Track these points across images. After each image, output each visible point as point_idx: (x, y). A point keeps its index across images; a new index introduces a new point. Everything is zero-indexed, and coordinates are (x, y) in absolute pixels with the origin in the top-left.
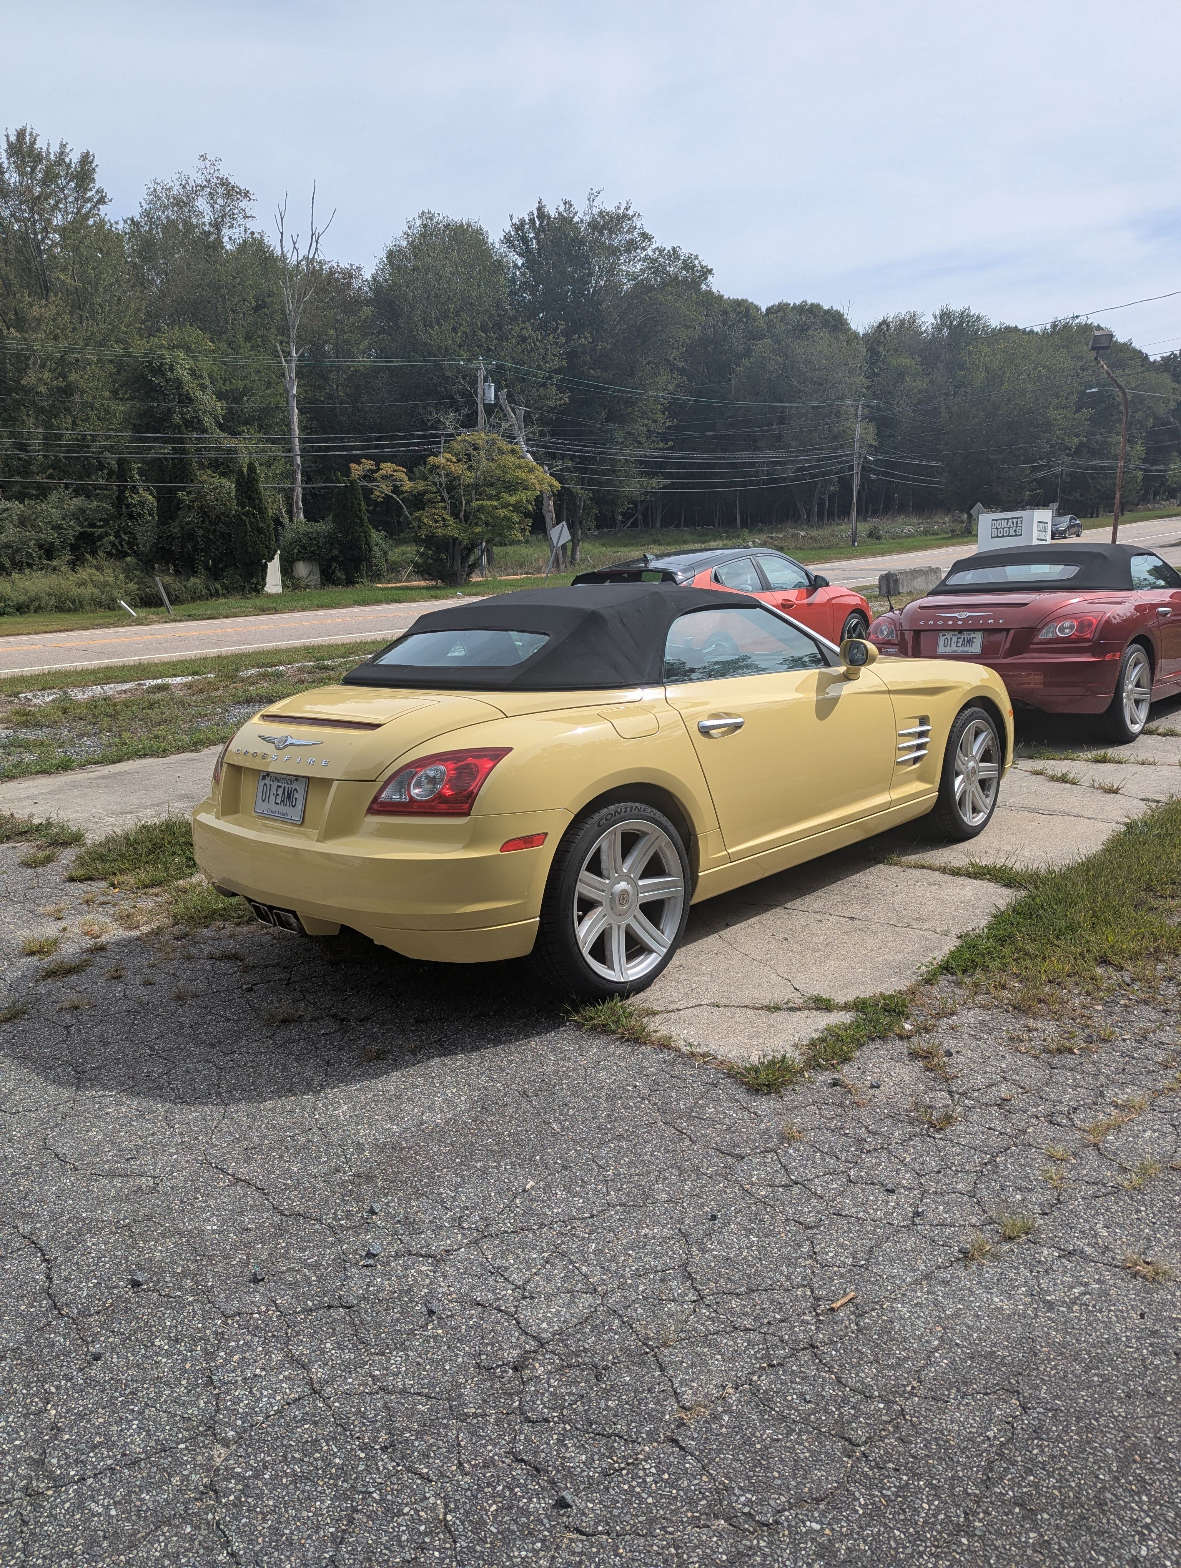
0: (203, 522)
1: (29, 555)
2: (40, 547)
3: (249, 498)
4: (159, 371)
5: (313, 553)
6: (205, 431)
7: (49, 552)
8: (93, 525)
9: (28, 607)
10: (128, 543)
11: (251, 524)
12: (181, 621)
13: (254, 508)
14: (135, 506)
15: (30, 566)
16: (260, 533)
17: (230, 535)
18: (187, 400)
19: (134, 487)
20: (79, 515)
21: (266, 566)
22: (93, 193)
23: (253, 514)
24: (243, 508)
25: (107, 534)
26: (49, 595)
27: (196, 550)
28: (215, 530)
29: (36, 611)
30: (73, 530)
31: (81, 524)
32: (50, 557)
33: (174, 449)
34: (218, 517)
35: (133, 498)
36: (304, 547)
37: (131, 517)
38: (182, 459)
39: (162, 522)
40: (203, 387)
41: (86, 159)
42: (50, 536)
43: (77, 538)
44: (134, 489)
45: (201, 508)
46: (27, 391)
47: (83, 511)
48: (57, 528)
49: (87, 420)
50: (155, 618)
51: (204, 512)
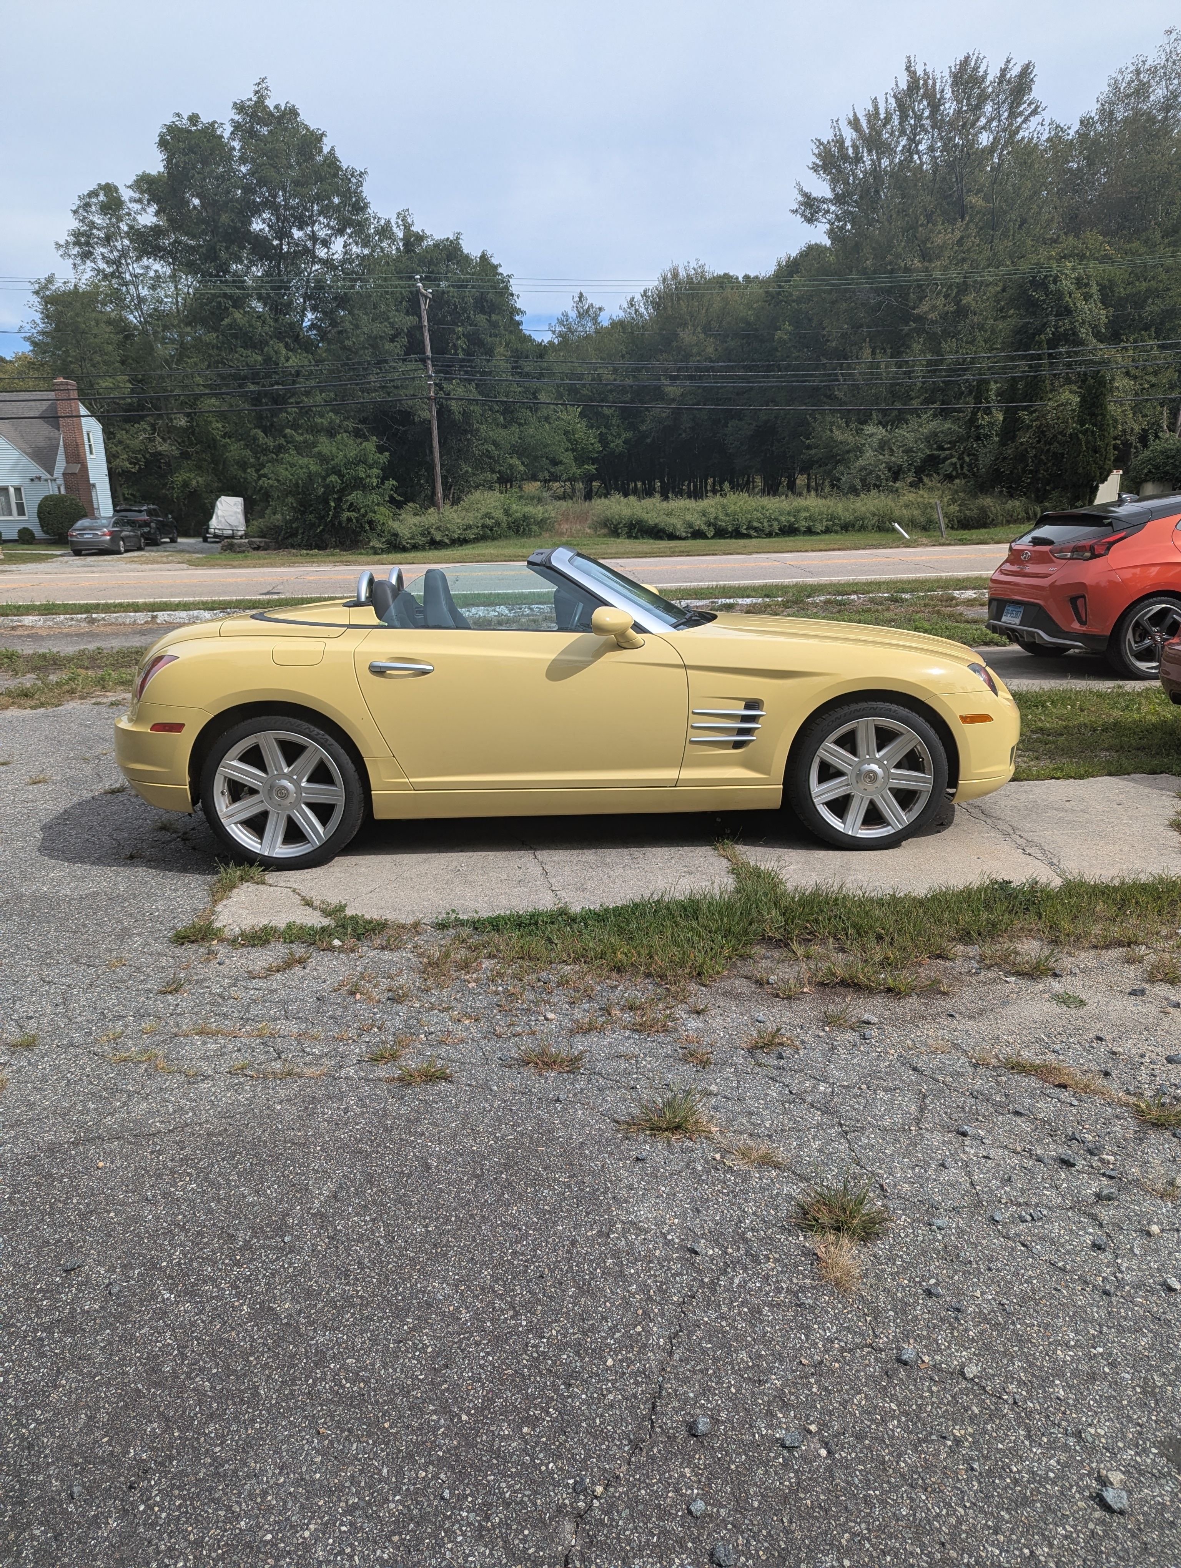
0: (1039, 442)
1: (878, 477)
2: (890, 470)
3: (1093, 415)
4: (1041, 285)
5: (1166, 473)
6: (1082, 343)
7: (896, 473)
8: (941, 448)
9: (853, 526)
10: (969, 465)
11: (1087, 442)
12: (949, 545)
13: (1094, 425)
14: (983, 427)
15: (877, 486)
16: (1096, 452)
17: (1062, 454)
18: (1067, 312)
19: (988, 408)
20: (931, 438)
21: (1097, 488)
22: (1025, 105)
23: (1093, 432)
24: (1082, 425)
25: (952, 456)
26: (874, 515)
27: (1024, 471)
28: (1048, 450)
29: (859, 530)
30: (923, 451)
31: (930, 447)
32: (895, 480)
33: (1030, 366)
34: (1055, 436)
35: (983, 419)
36: (1157, 467)
37: (978, 438)
38: (1035, 377)
39: (1003, 443)
40: (1087, 297)
41: (1026, 70)
42: (898, 458)
43: (924, 461)
44: (988, 411)
45: (1038, 428)
46: (920, 319)
47: (935, 434)
48: (908, 451)
49: (972, 342)
50: (925, 540)
51: (1041, 432)
